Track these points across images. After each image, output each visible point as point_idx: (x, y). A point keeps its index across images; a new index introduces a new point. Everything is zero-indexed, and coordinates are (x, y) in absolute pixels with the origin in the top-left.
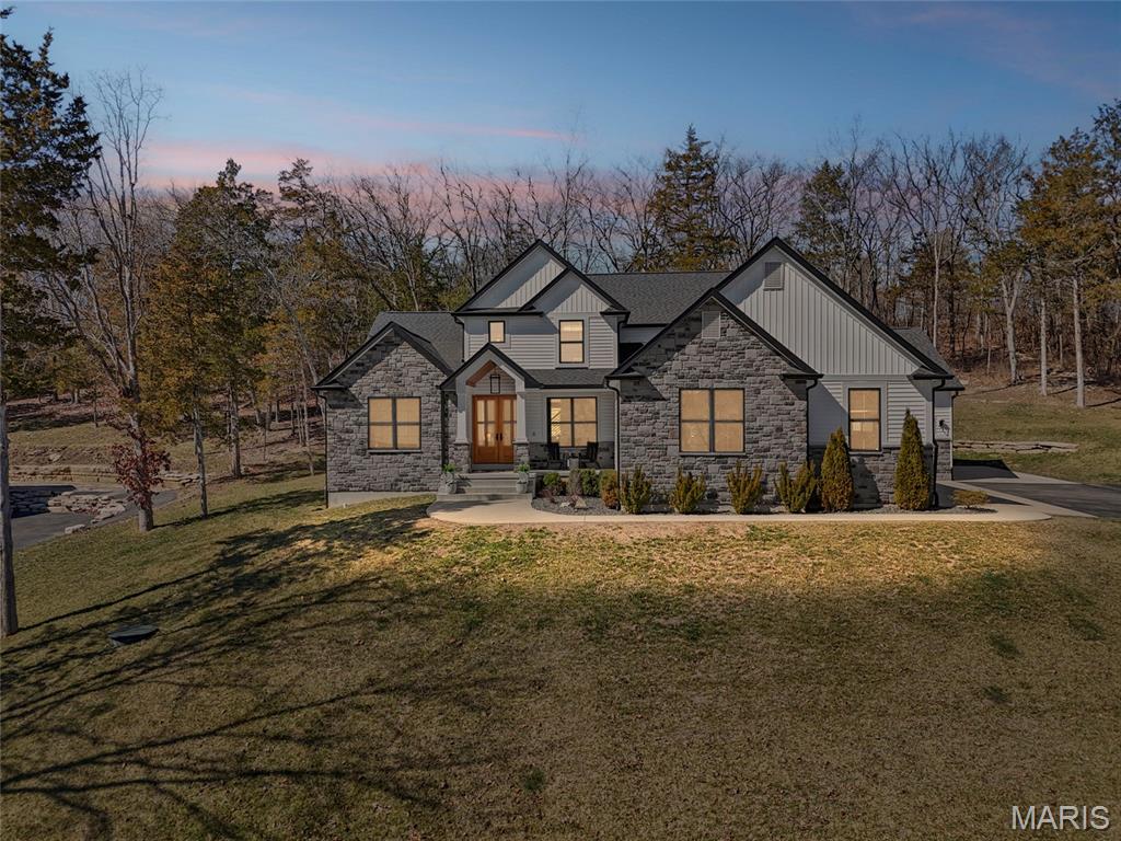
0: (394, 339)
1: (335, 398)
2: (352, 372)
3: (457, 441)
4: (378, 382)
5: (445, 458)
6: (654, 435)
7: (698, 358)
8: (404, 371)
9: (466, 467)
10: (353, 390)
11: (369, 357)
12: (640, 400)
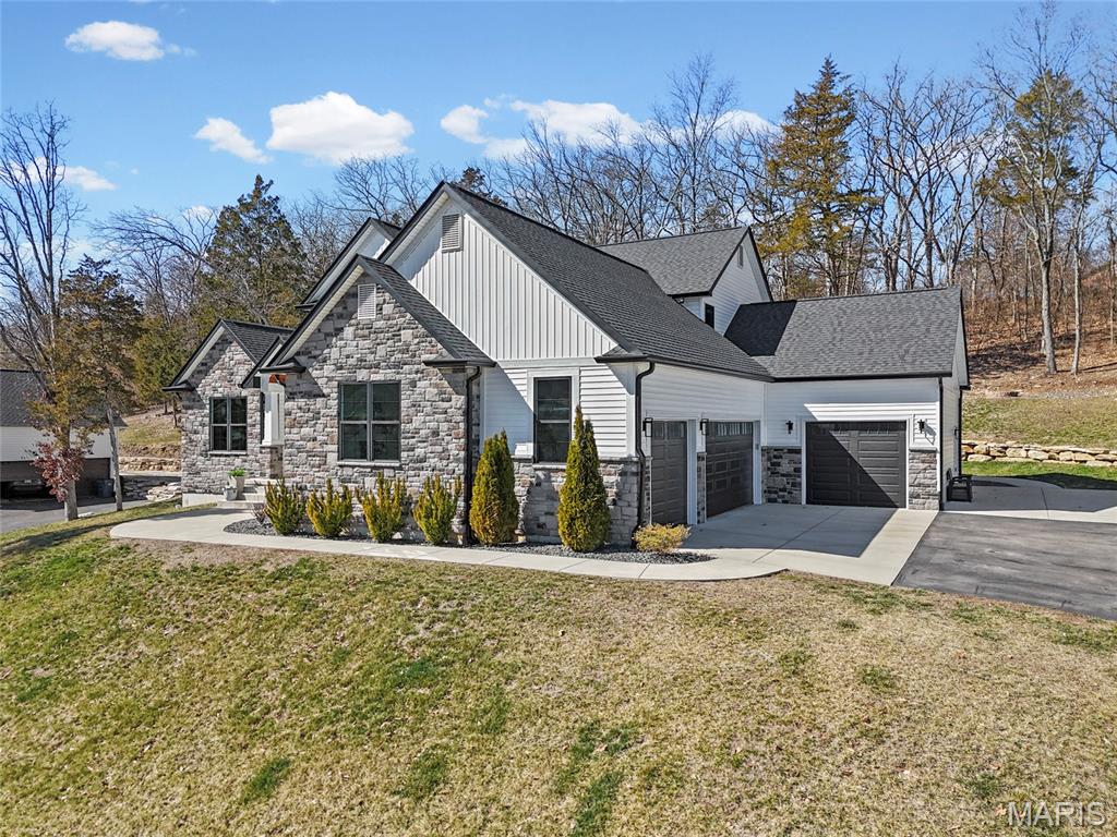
1: (187, 399)
4: (216, 381)
6: (315, 439)
7: (355, 343)
8: (235, 369)
10: (199, 390)
11: (209, 355)
12: (302, 397)
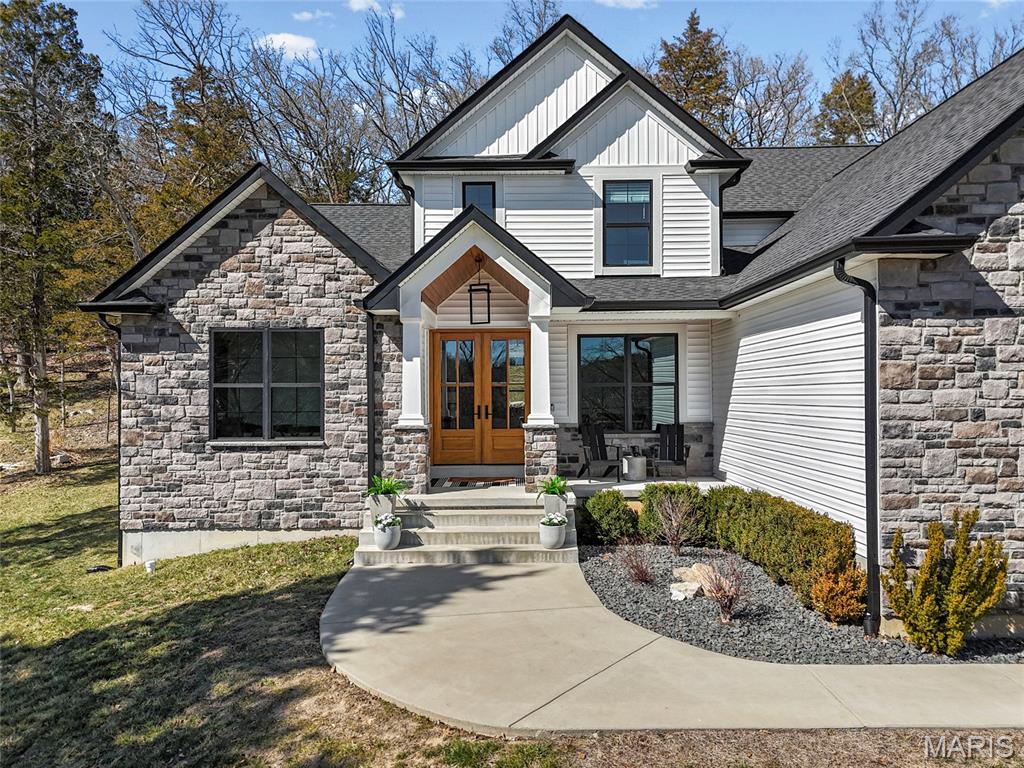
0: (264, 204)
1: (138, 331)
2: (175, 274)
3: (401, 424)
4: (231, 294)
5: (374, 458)
6: (979, 415)
8: (288, 272)
9: (420, 479)
10: (178, 312)
11: (210, 240)
12: (939, 315)
